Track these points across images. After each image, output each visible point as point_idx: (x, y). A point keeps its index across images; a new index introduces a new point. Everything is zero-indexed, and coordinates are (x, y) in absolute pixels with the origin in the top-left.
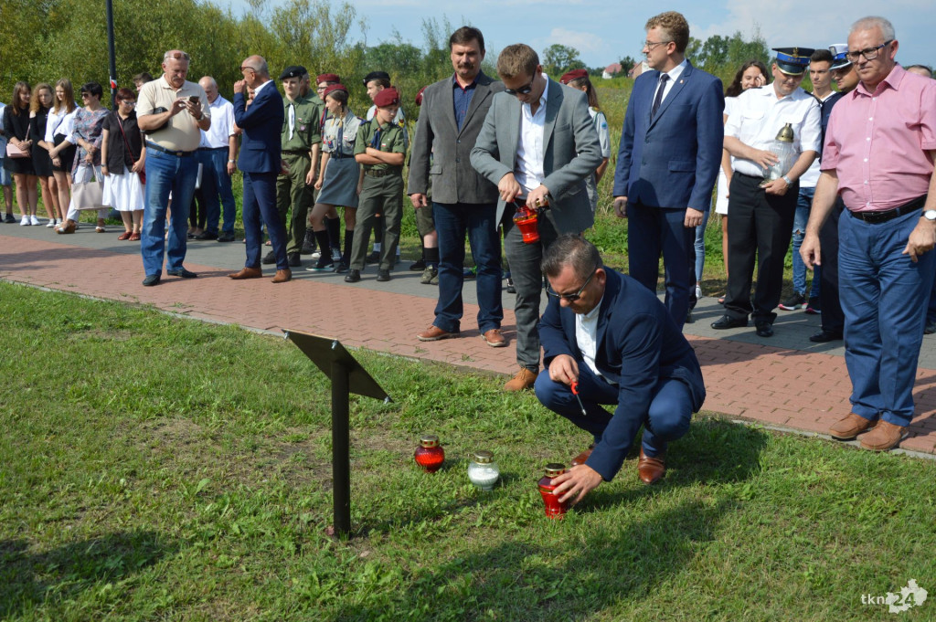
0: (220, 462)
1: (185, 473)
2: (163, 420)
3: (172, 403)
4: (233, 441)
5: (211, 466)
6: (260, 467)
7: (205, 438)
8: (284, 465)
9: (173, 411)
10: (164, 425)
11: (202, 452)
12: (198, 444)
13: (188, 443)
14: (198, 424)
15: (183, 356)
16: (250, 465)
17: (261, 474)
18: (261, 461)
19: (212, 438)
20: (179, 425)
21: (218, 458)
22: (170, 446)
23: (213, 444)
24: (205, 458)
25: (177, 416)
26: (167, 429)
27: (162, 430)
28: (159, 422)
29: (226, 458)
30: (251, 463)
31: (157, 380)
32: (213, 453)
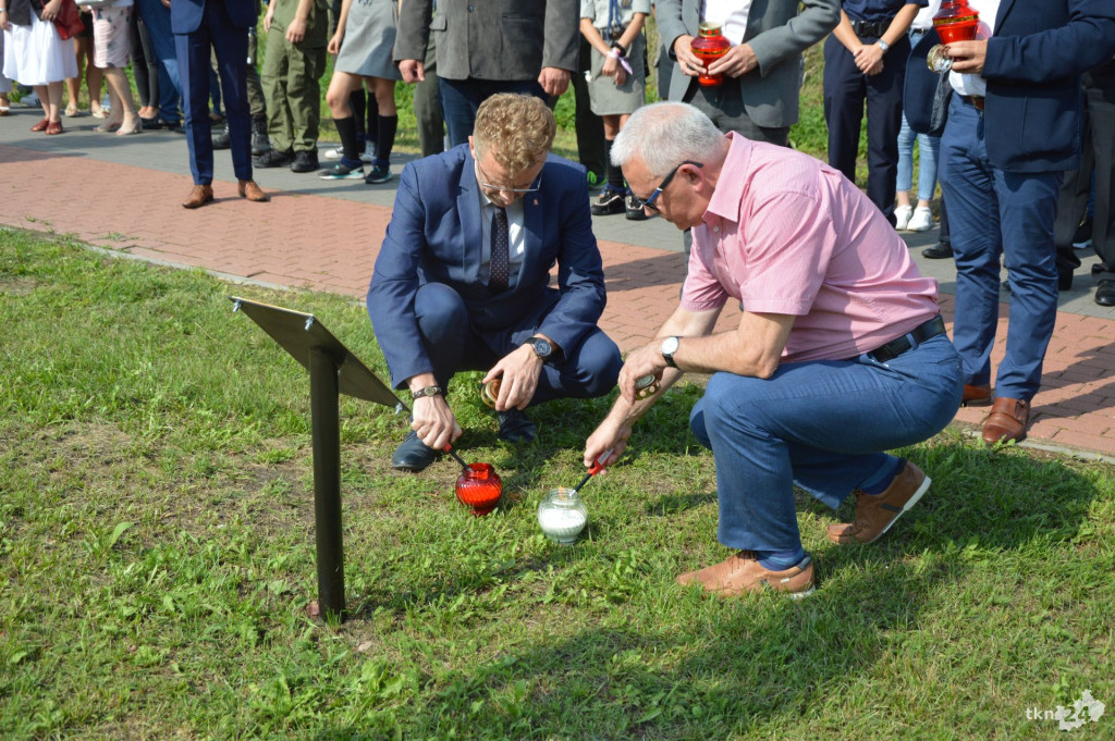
0: (155, 494)
1: (99, 513)
2: (73, 425)
3: (88, 397)
4: (179, 460)
5: (139, 501)
6: (215, 504)
7: (134, 455)
8: (252, 501)
9: (91, 410)
10: (74, 433)
11: (128, 478)
12: (124, 464)
13: (108, 463)
14: (126, 432)
15: (113, 321)
16: (200, 500)
17: (216, 514)
18: (218, 493)
19: (145, 455)
20: (96, 435)
21: (152, 488)
22: (80, 467)
23: (147, 465)
24: (133, 488)
25: (96, 418)
26: (77, 441)
27: (71, 442)
28: (68, 428)
29: (164, 489)
30: (202, 497)
31: (69, 361)
32: (145, 481)
